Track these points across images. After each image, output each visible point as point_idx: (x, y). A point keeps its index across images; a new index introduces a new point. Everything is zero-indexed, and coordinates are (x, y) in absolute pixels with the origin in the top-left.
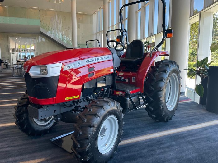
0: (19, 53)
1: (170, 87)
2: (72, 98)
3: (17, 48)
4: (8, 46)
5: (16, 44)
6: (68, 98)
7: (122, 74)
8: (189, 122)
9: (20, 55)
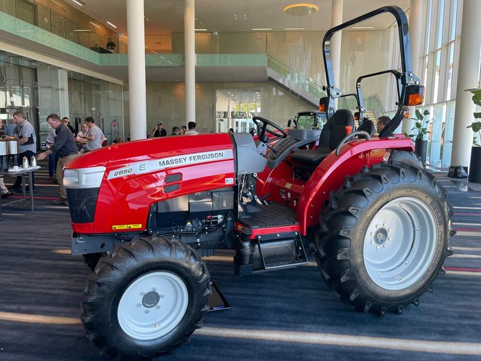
0: (237, 120)
1: (414, 231)
2: (125, 227)
3: (231, 110)
4: (213, 108)
5: (232, 102)
6: (117, 227)
7: (288, 186)
8: (441, 333)
9: (237, 122)
